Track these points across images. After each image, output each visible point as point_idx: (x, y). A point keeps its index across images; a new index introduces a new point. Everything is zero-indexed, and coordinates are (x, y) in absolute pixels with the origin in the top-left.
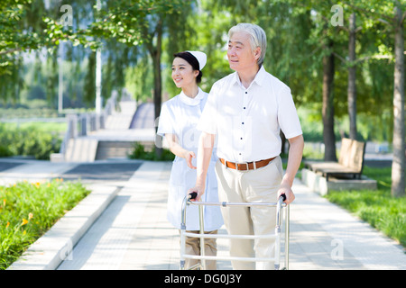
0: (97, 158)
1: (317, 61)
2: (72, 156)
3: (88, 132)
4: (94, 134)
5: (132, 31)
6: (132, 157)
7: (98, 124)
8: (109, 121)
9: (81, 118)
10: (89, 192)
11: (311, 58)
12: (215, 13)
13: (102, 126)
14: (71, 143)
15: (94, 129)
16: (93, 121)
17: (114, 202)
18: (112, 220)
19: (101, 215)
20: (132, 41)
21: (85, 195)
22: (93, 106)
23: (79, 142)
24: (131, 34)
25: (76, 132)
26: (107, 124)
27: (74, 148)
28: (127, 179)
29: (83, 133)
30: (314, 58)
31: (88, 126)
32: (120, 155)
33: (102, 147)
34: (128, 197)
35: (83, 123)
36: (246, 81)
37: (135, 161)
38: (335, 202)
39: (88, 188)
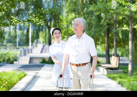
0: (29, 63)
1: (103, 30)
2: (21, 62)
3: (27, 54)
4: (29, 55)
5: (41, 20)
6: (41, 63)
7: (30, 52)
8: (34, 51)
9: (24, 49)
10: (27, 75)
11: (101, 29)
12: (69, 14)
13: (31, 52)
14: (21, 58)
15: (28, 53)
16: (28, 50)
17: (35, 78)
18: (34, 84)
19: (31, 82)
20: (41, 24)
21: (25, 76)
22: (28, 45)
23: (24, 57)
24: (40, 21)
25: (23, 54)
26: (33, 52)
27: (22, 60)
28: (40, 70)
29: (25, 55)
30: (102, 29)
31: (27, 52)
32: (37, 62)
33: (31, 59)
34: (40, 76)
35: (25, 51)
36: (79, 37)
37: (42, 64)
38: (109, 78)
39: (26, 73)
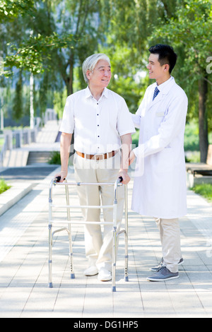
0: (28, 163)
1: (189, 84)
2: (8, 164)
3: (22, 145)
4: (27, 146)
5: (36, 62)
6: (51, 163)
7: (30, 139)
8: (39, 136)
9: (15, 133)
10: (9, 187)
11: (185, 82)
13: (34, 140)
14: (8, 153)
15: (26, 142)
16: (26, 135)
17: (28, 194)
18: (24, 207)
19: (16, 203)
20: (36, 70)
21: (6, 189)
22: (28, 124)
23: (14, 152)
24: (35, 64)
25: (11, 144)
26: (37, 139)
27: (10, 157)
28: (43, 178)
29: (18, 146)
30: (188, 82)
31: (21, 141)
32: (43, 162)
33: (32, 156)
34: (41, 191)
35: (17, 137)
37: (53, 166)
39: (8, 185)
